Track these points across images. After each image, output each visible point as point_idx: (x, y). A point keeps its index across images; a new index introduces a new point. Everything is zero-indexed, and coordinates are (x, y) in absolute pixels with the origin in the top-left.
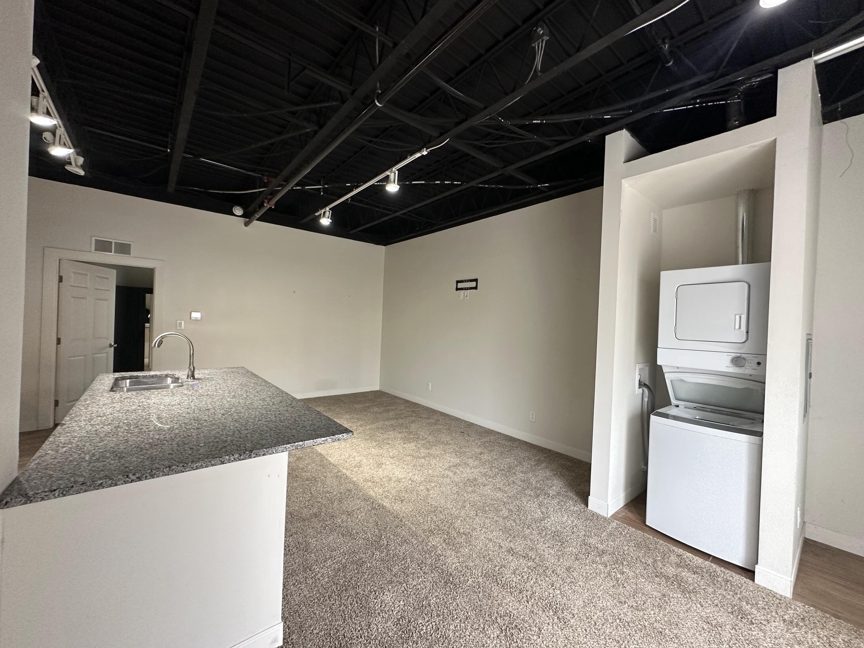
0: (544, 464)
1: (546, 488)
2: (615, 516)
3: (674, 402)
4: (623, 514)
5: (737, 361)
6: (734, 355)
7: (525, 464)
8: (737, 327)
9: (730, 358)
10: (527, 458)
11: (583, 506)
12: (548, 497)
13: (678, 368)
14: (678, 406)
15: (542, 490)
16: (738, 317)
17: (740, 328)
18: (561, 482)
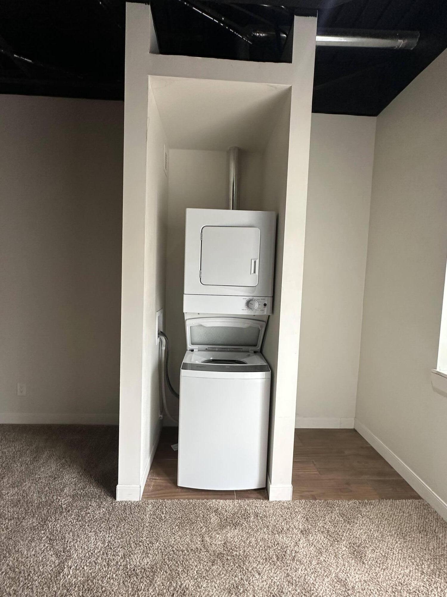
0: (46, 453)
1: (55, 498)
2: (147, 494)
3: (190, 347)
4: (153, 484)
5: (248, 304)
6: (248, 298)
7: (17, 467)
8: (252, 272)
9: (244, 302)
10: (18, 453)
11: (109, 499)
12: (61, 513)
13: (199, 314)
14: (192, 351)
15: (50, 505)
16: (253, 261)
17: (255, 272)
18: (74, 473)
